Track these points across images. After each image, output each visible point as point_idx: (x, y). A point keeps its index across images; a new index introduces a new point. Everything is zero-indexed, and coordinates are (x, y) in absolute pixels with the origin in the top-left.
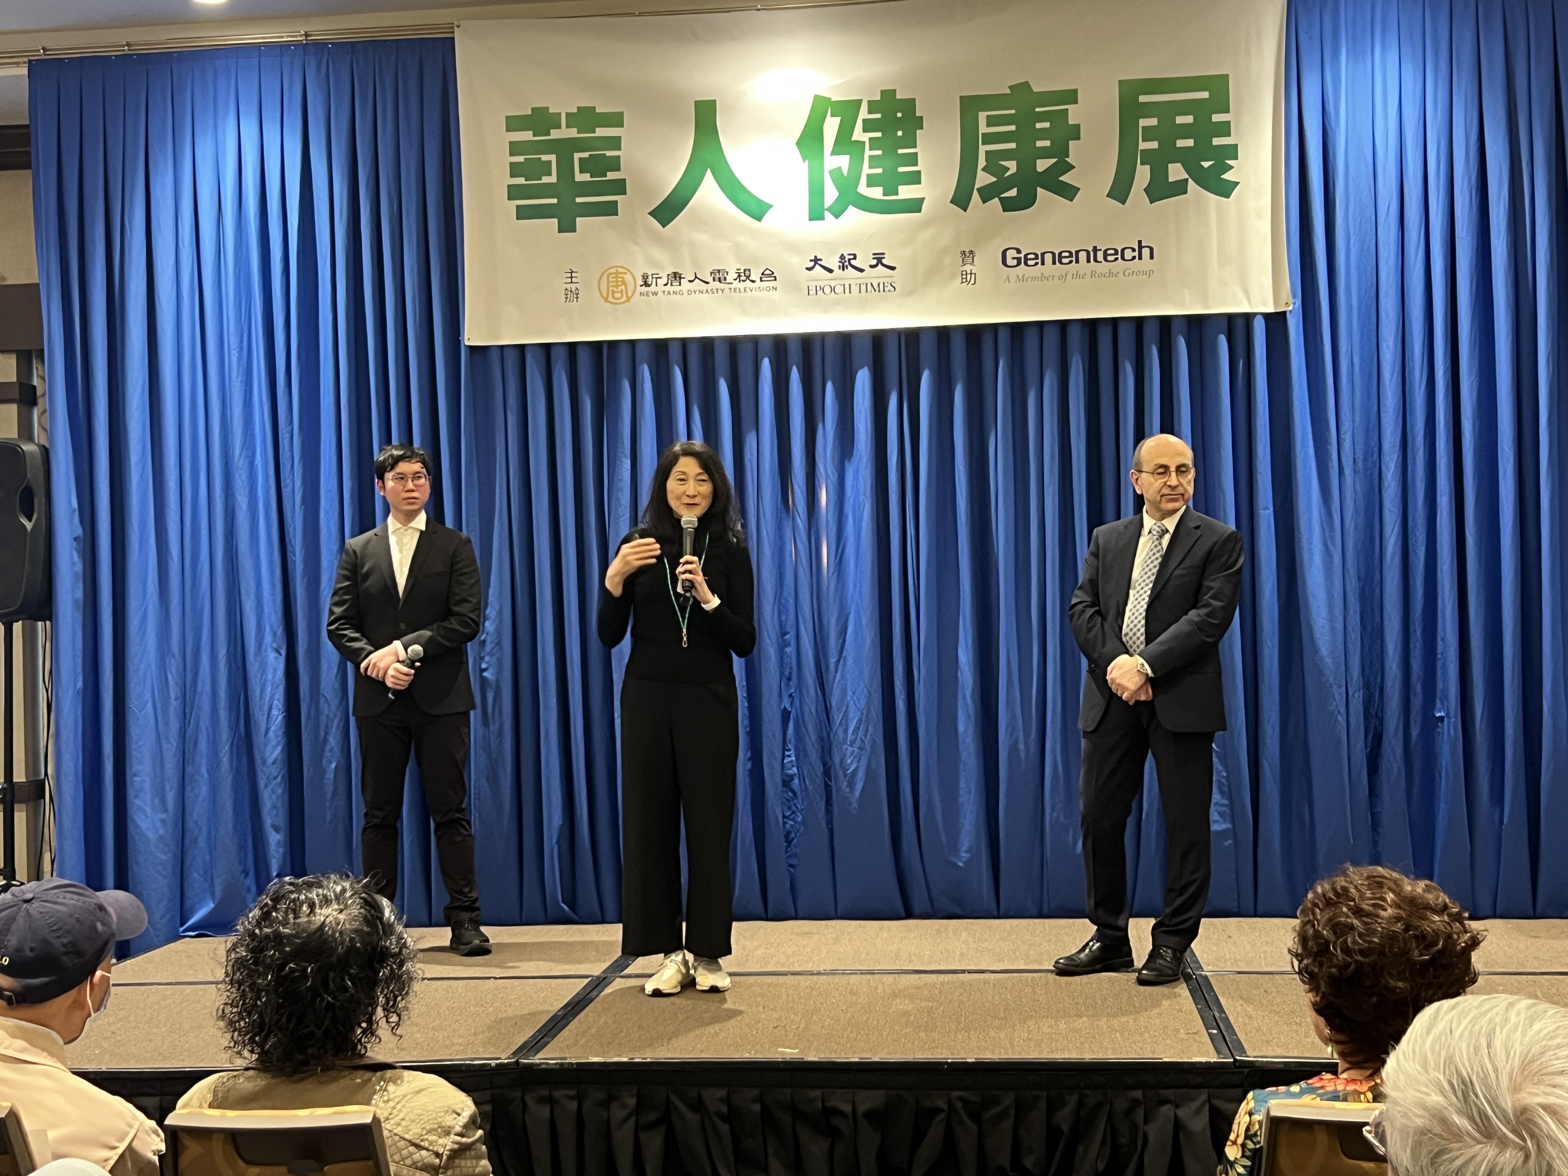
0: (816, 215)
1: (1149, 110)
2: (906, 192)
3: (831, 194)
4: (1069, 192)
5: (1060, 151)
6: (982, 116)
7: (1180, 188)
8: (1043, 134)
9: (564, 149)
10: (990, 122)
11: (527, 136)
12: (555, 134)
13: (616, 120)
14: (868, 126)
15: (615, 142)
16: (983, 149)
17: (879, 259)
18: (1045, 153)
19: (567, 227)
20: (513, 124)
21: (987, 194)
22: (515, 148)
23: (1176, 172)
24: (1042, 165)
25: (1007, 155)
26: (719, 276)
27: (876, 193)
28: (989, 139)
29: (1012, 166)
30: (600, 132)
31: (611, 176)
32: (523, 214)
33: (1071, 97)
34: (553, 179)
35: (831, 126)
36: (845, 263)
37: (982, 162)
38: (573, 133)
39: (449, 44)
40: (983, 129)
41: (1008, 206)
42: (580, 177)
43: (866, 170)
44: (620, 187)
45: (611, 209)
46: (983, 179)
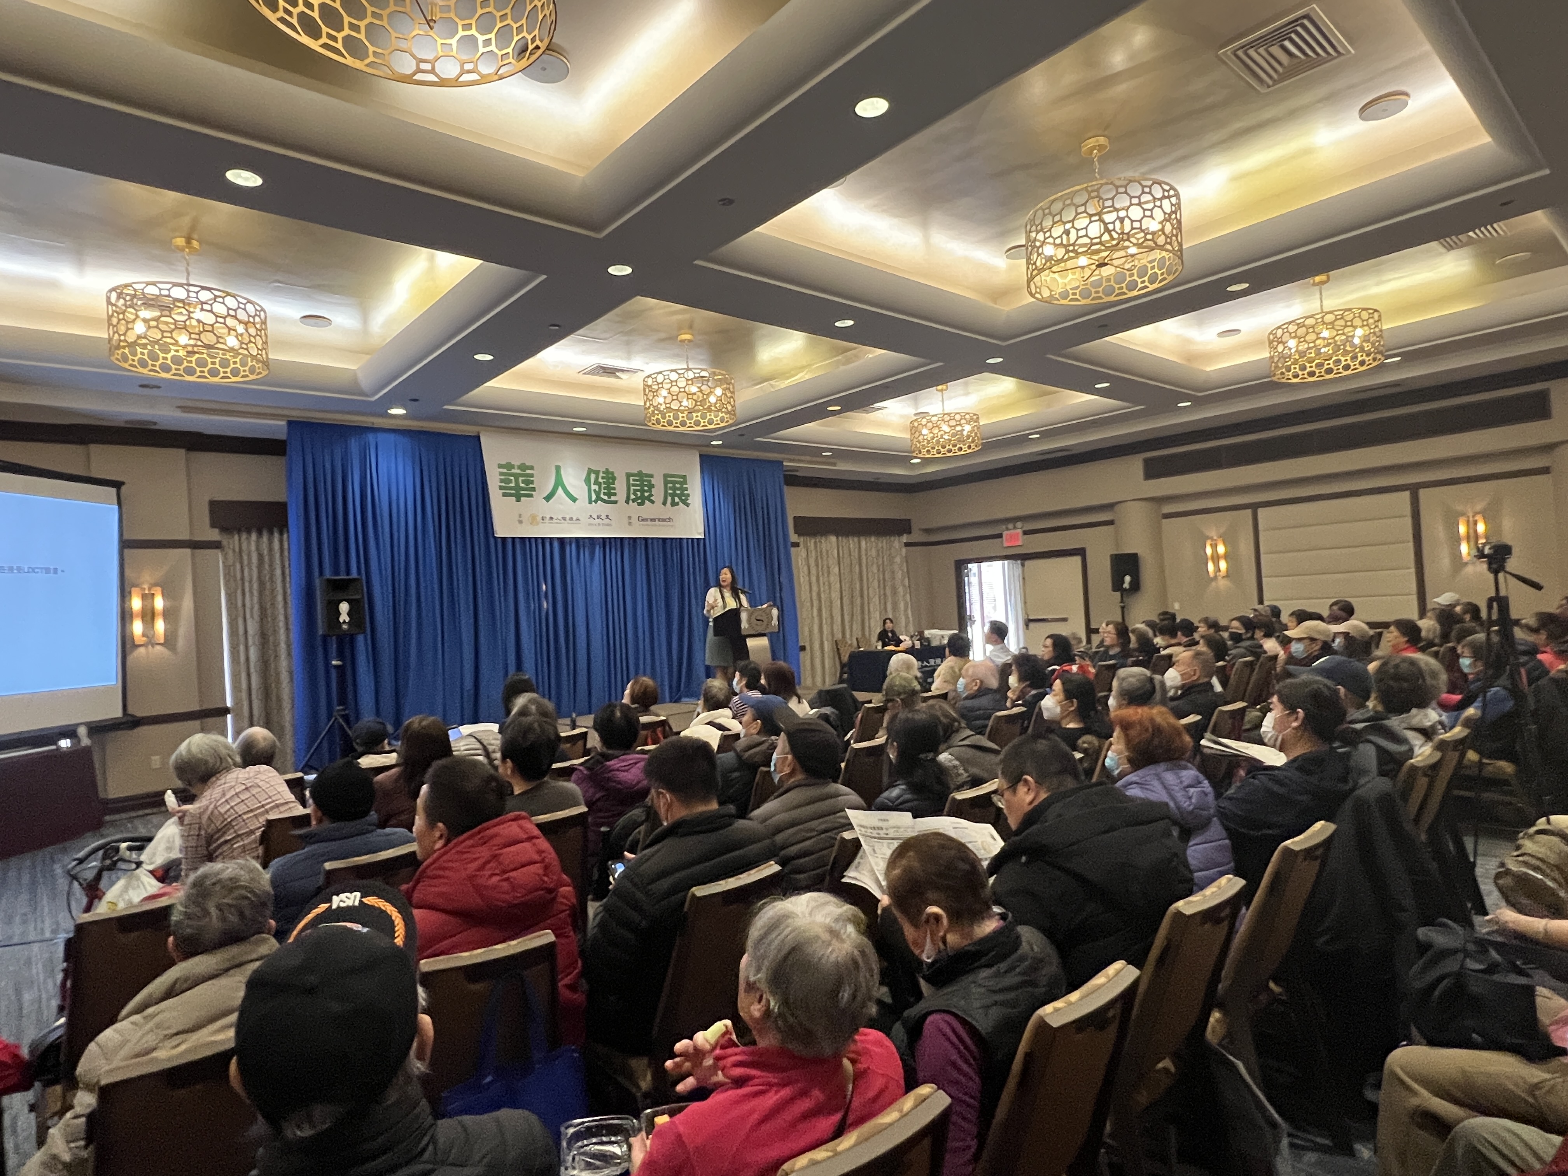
0: (590, 502)
1: (671, 482)
2: (613, 498)
3: (594, 497)
4: (653, 502)
5: (650, 490)
6: (631, 478)
7: (677, 504)
8: (646, 486)
9: (516, 476)
10: (634, 480)
11: (505, 470)
12: (513, 471)
13: (532, 468)
14: (603, 478)
15: (532, 476)
16: (632, 488)
17: (607, 516)
18: (647, 491)
19: (518, 500)
20: (500, 466)
21: (634, 501)
22: (501, 474)
23: (677, 500)
24: (646, 494)
25: (638, 490)
26: (564, 518)
27: (606, 498)
28: (634, 485)
29: (639, 493)
30: (528, 472)
31: (531, 486)
32: (504, 495)
33: (652, 476)
34: (513, 485)
35: (593, 476)
36: (599, 517)
37: (632, 492)
38: (519, 471)
39: (478, 438)
40: (632, 482)
41: (639, 504)
42: (522, 485)
43: (603, 491)
44: (534, 489)
45: (531, 496)
46: (633, 497)
